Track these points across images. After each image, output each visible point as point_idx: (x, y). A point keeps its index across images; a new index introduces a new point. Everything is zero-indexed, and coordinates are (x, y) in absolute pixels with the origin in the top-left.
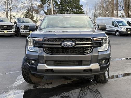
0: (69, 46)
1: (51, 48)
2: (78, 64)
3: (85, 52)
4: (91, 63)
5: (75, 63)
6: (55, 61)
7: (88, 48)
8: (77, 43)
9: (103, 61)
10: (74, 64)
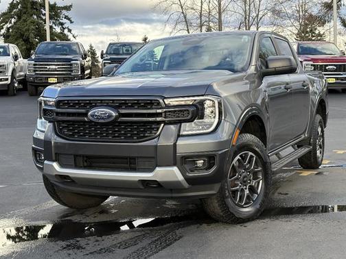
0: (103, 119)
3: (144, 137)
4: (157, 166)
6: (88, 157)
7: (153, 126)
8: (122, 111)
9: (200, 163)
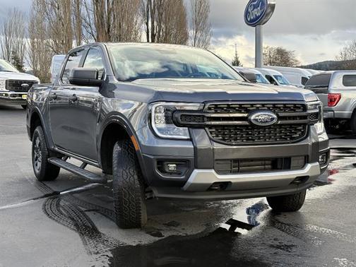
0: (266, 122)
1: (224, 129)
2: (270, 166)
4: (308, 163)
5: (264, 165)
8: (281, 114)
10: (263, 167)
